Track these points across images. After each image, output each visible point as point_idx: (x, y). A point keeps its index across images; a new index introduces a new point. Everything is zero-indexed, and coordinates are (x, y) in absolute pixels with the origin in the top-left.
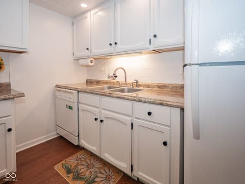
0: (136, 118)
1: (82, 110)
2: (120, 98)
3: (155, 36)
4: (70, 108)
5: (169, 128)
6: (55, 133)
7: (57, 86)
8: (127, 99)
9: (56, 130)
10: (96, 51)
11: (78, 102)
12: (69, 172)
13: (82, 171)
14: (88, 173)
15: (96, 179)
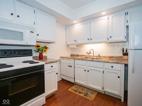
0: (105, 69)
1: (77, 67)
2: (98, 61)
3: (111, 37)
4: (71, 66)
5: (120, 72)
6: (60, 78)
7: (61, 57)
8: (101, 62)
9: (61, 77)
10: (79, 42)
11: (74, 64)
12: (75, 91)
13: (81, 91)
14: (83, 92)
15: (88, 93)
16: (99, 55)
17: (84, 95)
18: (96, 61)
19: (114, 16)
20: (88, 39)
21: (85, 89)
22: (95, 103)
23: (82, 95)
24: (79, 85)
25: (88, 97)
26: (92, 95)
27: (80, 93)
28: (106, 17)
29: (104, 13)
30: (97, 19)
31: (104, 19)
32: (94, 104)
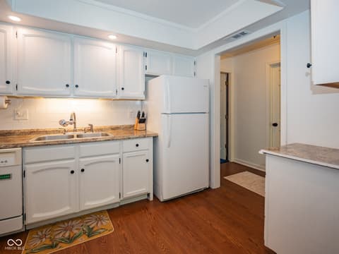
3: (123, 89)
11: (23, 164)
12: (52, 247)
13: (67, 235)
14: (75, 231)
15: (91, 227)
16: (91, 126)
17: (89, 236)
18: (106, 141)
19: (127, 51)
20: (67, 86)
21: (74, 223)
22: (123, 232)
23: (83, 240)
24: (45, 226)
25: (100, 233)
26: (102, 223)
27: (71, 240)
28: (113, 46)
29: (113, 37)
30: (95, 42)
31: (110, 49)
32: (124, 235)
